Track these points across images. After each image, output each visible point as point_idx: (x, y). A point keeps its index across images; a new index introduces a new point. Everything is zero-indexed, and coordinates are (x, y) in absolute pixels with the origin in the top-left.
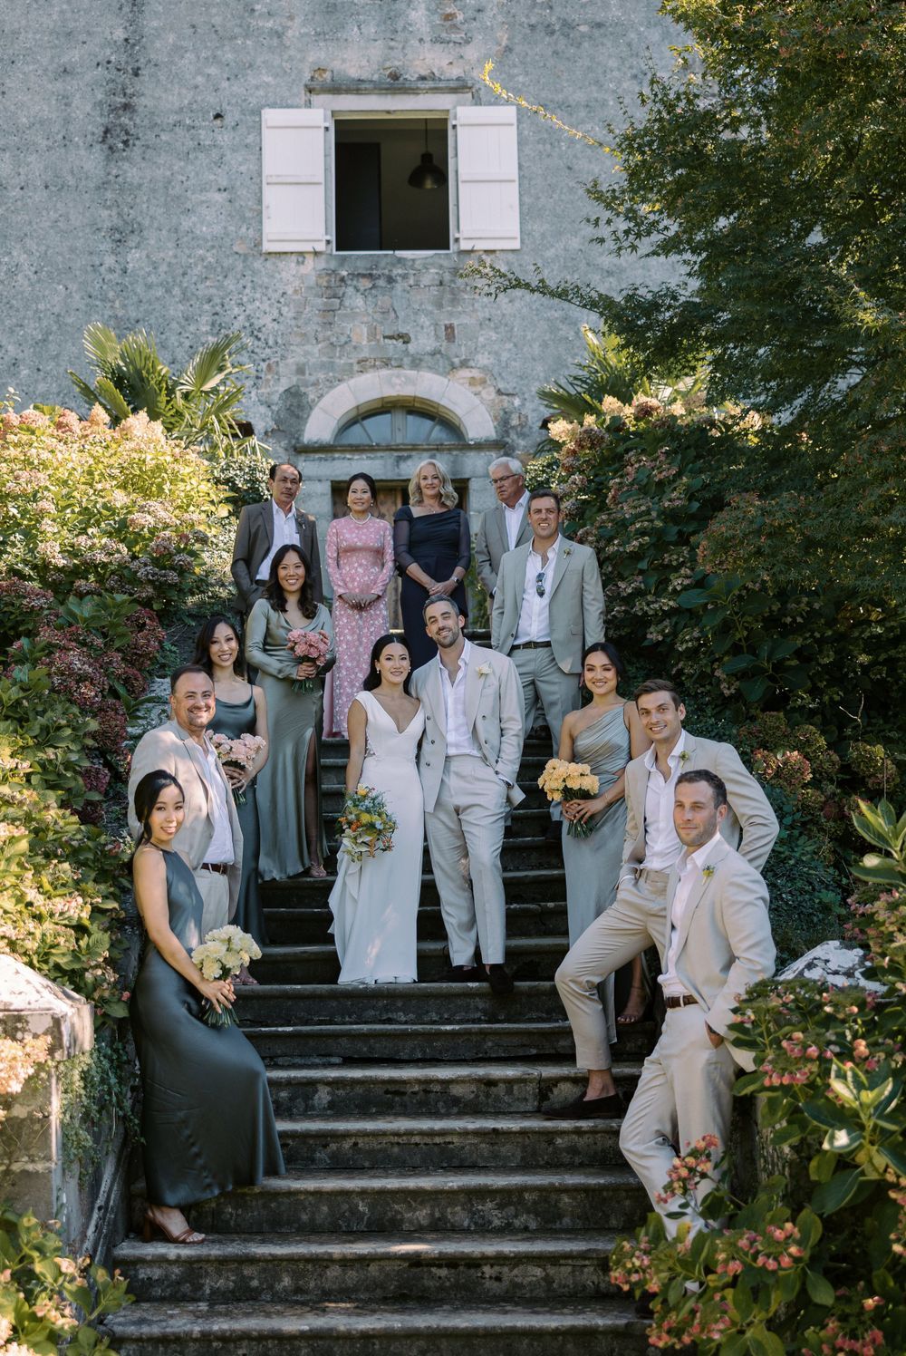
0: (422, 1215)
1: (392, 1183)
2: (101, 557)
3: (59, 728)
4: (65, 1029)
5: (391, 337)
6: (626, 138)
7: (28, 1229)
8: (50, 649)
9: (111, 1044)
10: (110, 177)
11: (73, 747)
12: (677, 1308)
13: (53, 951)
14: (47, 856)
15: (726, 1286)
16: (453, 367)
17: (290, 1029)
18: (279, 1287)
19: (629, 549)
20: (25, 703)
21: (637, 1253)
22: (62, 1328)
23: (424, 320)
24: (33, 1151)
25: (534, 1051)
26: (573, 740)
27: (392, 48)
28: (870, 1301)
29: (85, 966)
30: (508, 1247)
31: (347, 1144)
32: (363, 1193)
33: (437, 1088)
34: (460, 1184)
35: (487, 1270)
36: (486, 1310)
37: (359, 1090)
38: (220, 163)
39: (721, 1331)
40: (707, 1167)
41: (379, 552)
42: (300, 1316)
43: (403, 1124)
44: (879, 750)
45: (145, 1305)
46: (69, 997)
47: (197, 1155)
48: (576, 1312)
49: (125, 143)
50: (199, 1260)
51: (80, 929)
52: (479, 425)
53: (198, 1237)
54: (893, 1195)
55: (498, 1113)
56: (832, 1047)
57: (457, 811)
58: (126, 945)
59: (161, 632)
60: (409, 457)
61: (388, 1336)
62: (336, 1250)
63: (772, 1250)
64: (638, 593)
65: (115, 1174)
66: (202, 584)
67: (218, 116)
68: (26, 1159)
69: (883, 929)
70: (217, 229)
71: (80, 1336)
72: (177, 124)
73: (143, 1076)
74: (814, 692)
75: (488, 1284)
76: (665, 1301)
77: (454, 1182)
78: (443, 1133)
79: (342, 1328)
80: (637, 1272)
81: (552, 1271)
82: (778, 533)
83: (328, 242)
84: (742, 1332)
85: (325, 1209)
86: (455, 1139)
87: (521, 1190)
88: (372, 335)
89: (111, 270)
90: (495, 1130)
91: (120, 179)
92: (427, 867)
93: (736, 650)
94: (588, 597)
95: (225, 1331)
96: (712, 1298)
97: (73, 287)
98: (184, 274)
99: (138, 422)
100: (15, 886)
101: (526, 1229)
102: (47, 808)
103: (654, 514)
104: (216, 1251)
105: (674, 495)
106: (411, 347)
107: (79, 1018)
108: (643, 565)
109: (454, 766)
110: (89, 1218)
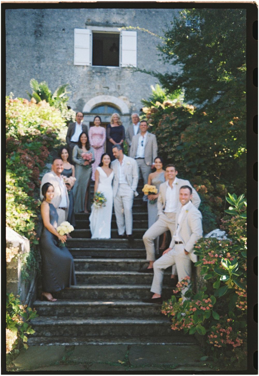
0: (111, 295)
1: (104, 287)
2: (34, 134)
3: (22, 172)
4: (22, 246)
5: (105, 88)
6: (167, 33)
7: (11, 298)
8: (20, 154)
9: (34, 251)
10: (36, 44)
11: (26, 177)
12: (179, 320)
13: (20, 227)
14: (19, 203)
15: (191, 314)
16: (119, 96)
17: (79, 249)
18: (75, 313)
19: (164, 136)
20: (14, 165)
21: (169, 306)
22: (19, 323)
23: (113, 84)
24: (13, 277)
25: (139, 256)
26: (151, 180)
27: (107, 15)
28: (229, 320)
29: (28, 231)
30: (133, 303)
31: (93, 277)
32: (97, 289)
33: (115, 264)
34: (121, 287)
35: (128, 309)
36: (128, 319)
37: (96, 264)
38: (64, 42)
39: (190, 326)
40: (187, 284)
41: (102, 135)
42: (81, 320)
43: (107, 273)
44: (223, 186)
45: (41, 317)
46: (23, 238)
47: (55, 280)
48: (150, 320)
49: (40, 35)
50: (55, 306)
51: (27, 222)
52: (125, 110)
53: (55, 300)
54: (237, 292)
55: (130, 270)
56: (221, 255)
57: (121, 197)
58: (38, 226)
59: (49, 153)
60: (108, 117)
61: (103, 325)
62: (90, 303)
63: (205, 305)
64: (166, 147)
65: (34, 284)
66: (59, 142)
67: (64, 30)
68: (11, 279)
69: (233, 226)
70: (63, 59)
71: (24, 325)
72: (53, 31)
73: (42, 260)
74: (208, 172)
75: (128, 312)
76: (176, 318)
77: (120, 287)
78: (117, 275)
79: (91, 323)
80: (169, 310)
81: (144, 309)
82: (202, 132)
83: (90, 63)
84: (195, 326)
85: (87, 293)
86: (120, 277)
87: (137, 289)
88: (100, 87)
89: (37, 67)
90: (130, 275)
91: (39, 44)
92: (113, 211)
93: (189, 161)
94: (154, 147)
95: (62, 324)
96: (188, 317)
97: (27, 71)
98: (55, 69)
99: (43, 102)
100: (10, 210)
101: (137, 299)
102: (19, 191)
103: (170, 128)
104: (59, 303)
105: (175, 123)
106: (110, 90)
107: (26, 244)
108: (167, 140)
109: (121, 186)
110: (27, 294)
